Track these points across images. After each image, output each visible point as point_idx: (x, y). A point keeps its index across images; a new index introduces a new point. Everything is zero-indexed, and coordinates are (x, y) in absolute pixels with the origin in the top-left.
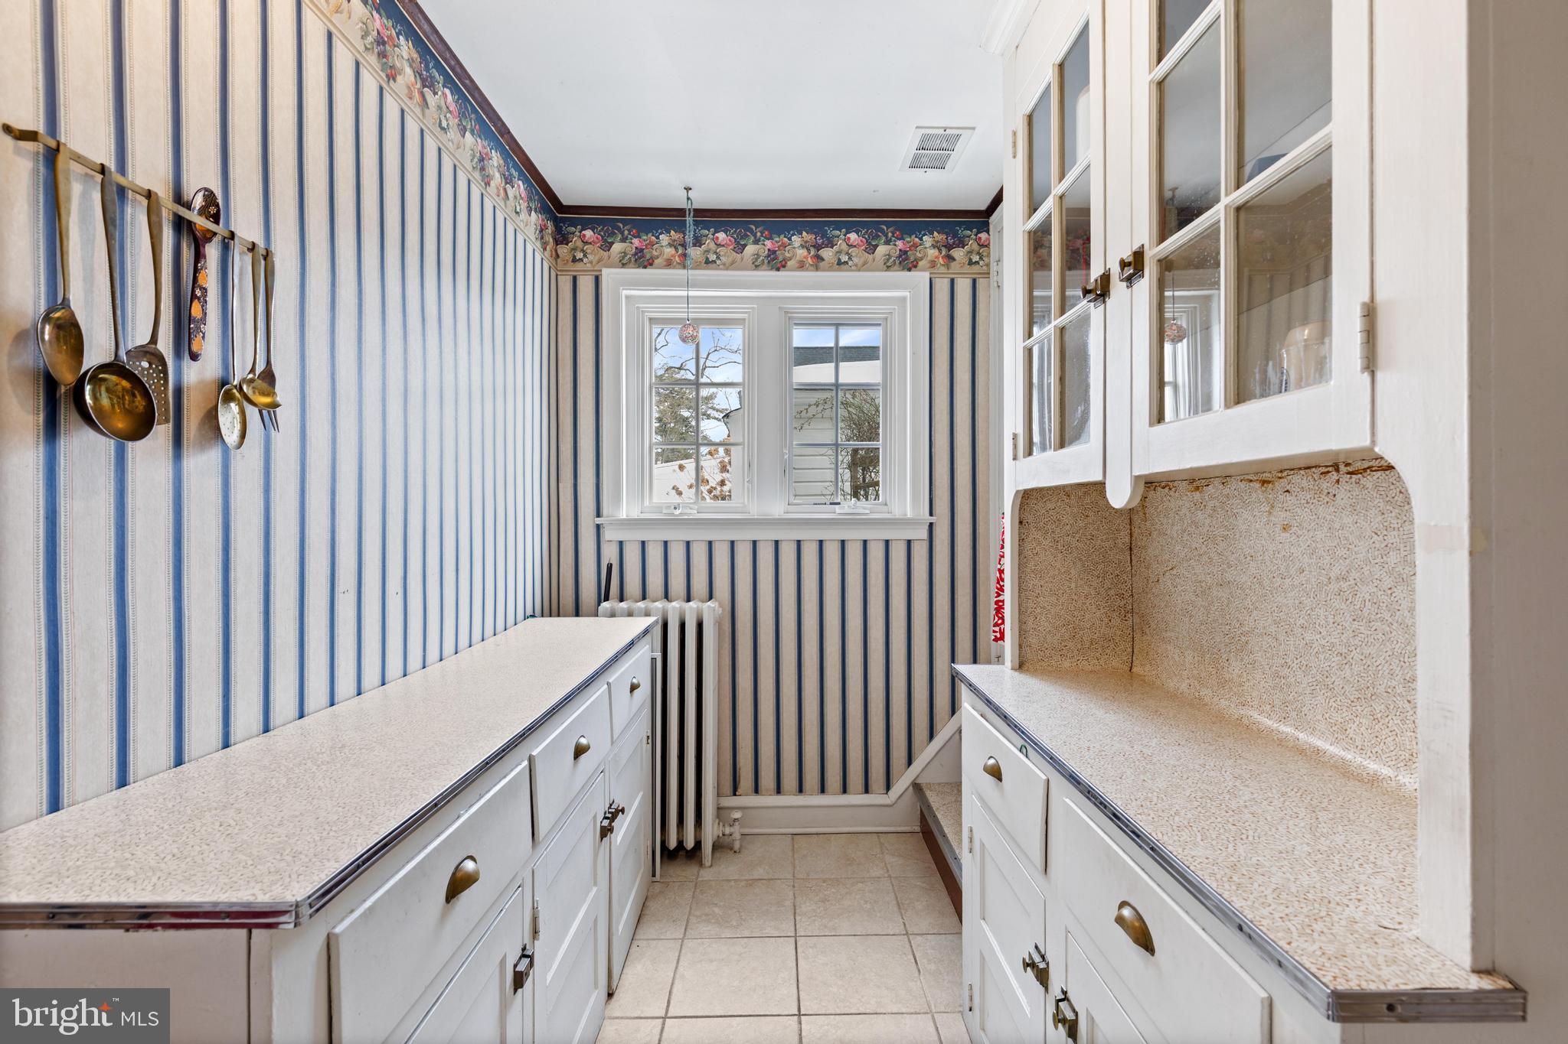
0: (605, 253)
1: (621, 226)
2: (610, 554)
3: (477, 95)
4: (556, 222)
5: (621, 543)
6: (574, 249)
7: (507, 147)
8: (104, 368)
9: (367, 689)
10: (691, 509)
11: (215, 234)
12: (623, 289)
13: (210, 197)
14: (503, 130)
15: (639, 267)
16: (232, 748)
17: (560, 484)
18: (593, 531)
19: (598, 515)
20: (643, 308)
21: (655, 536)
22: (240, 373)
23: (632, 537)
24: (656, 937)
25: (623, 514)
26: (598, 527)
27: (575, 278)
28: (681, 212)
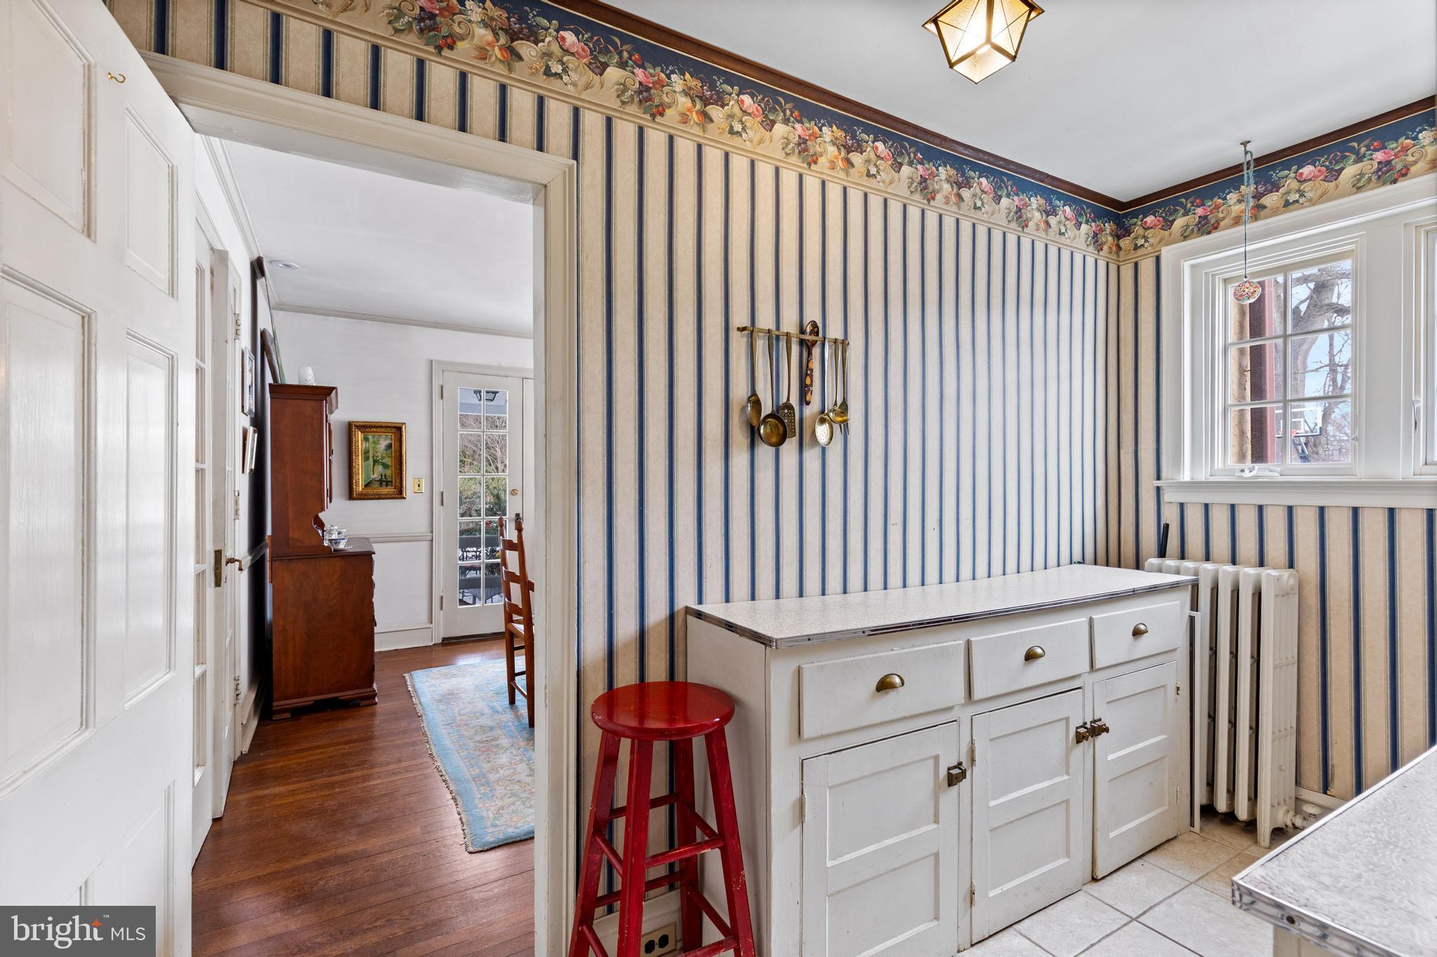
0: (1166, 232)
1: (1184, 200)
2: (1170, 516)
3: (1011, 167)
4: (1118, 220)
5: (1182, 505)
6: (1136, 238)
7: (1050, 187)
8: (768, 416)
9: (910, 585)
10: (1271, 471)
11: (817, 341)
12: (1185, 261)
13: (814, 325)
14: (1042, 177)
15: (1202, 235)
16: (826, 596)
17: (1122, 451)
18: (1153, 493)
19: (1159, 478)
20: (1212, 272)
21: (1221, 500)
22: (829, 404)
23: (1195, 500)
24: (1164, 868)
25: (1186, 476)
26: (1158, 489)
27: (1136, 264)
28: (1238, 168)
